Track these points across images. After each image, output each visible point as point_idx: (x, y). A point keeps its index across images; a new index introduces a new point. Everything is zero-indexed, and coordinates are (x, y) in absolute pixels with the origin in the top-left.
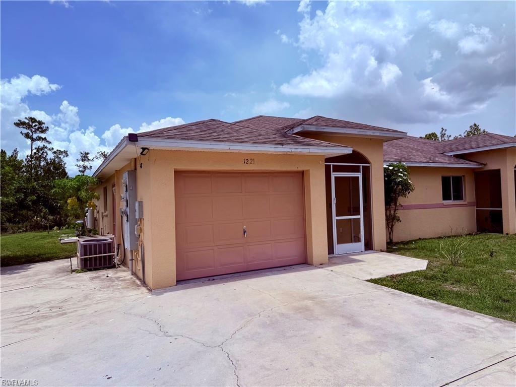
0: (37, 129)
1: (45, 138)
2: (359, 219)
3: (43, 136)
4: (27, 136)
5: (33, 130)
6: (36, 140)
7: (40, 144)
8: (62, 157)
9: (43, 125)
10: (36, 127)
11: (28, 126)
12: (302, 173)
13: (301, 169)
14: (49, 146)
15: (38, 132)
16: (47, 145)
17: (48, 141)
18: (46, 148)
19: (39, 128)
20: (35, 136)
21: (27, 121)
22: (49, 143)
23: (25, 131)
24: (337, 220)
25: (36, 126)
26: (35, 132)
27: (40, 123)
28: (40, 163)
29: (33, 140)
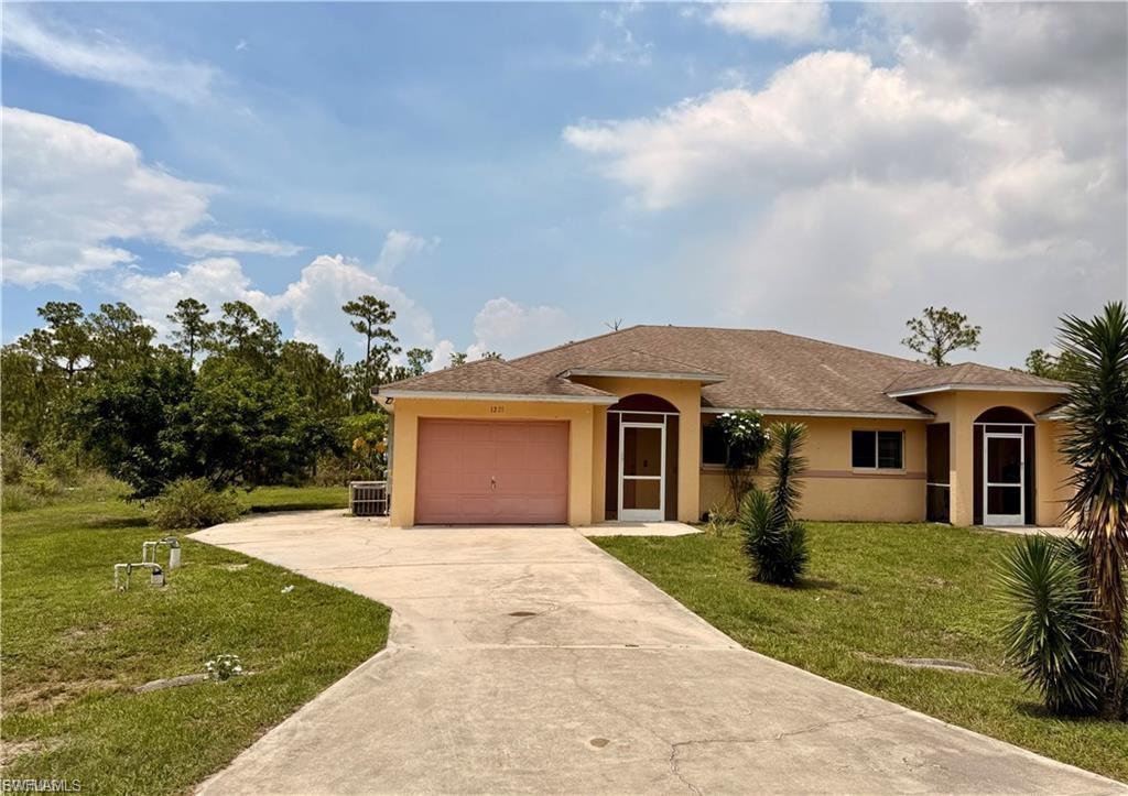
0: (379, 317)
1: (389, 332)
2: (659, 481)
3: (385, 327)
4: (361, 328)
5: (372, 317)
6: (375, 334)
7: (379, 342)
8: (422, 361)
9: (387, 309)
10: (376, 313)
11: (365, 312)
12: (569, 422)
13: (568, 418)
14: (394, 345)
15: (379, 321)
16: (391, 343)
17: (393, 337)
18: (390, 348)
19: (381, 314)
20: (374, 328)
21: (361, 303)
22: (395, 339)
23: (358, 319)
24: (625, 480)
25: (376, 310)
26: (375, 321)
27: (382, 306)
28: (377, 374)
29: (370, 334)
